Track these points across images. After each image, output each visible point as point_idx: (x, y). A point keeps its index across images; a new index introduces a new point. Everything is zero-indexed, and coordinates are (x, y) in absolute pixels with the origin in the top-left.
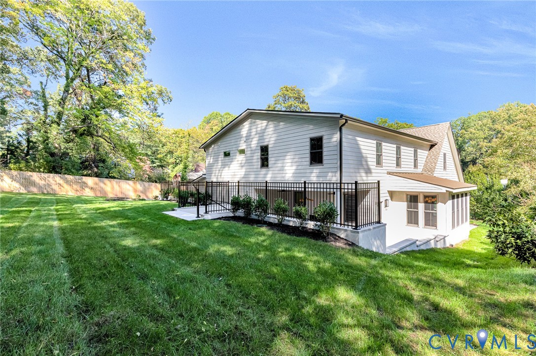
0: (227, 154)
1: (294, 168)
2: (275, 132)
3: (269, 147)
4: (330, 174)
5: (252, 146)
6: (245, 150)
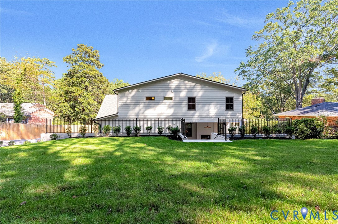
1: (216, 111)
2: (202, 90)
3: (196, 98)
4: (238, 115)
5: (181, 96)
6: (173, 98)
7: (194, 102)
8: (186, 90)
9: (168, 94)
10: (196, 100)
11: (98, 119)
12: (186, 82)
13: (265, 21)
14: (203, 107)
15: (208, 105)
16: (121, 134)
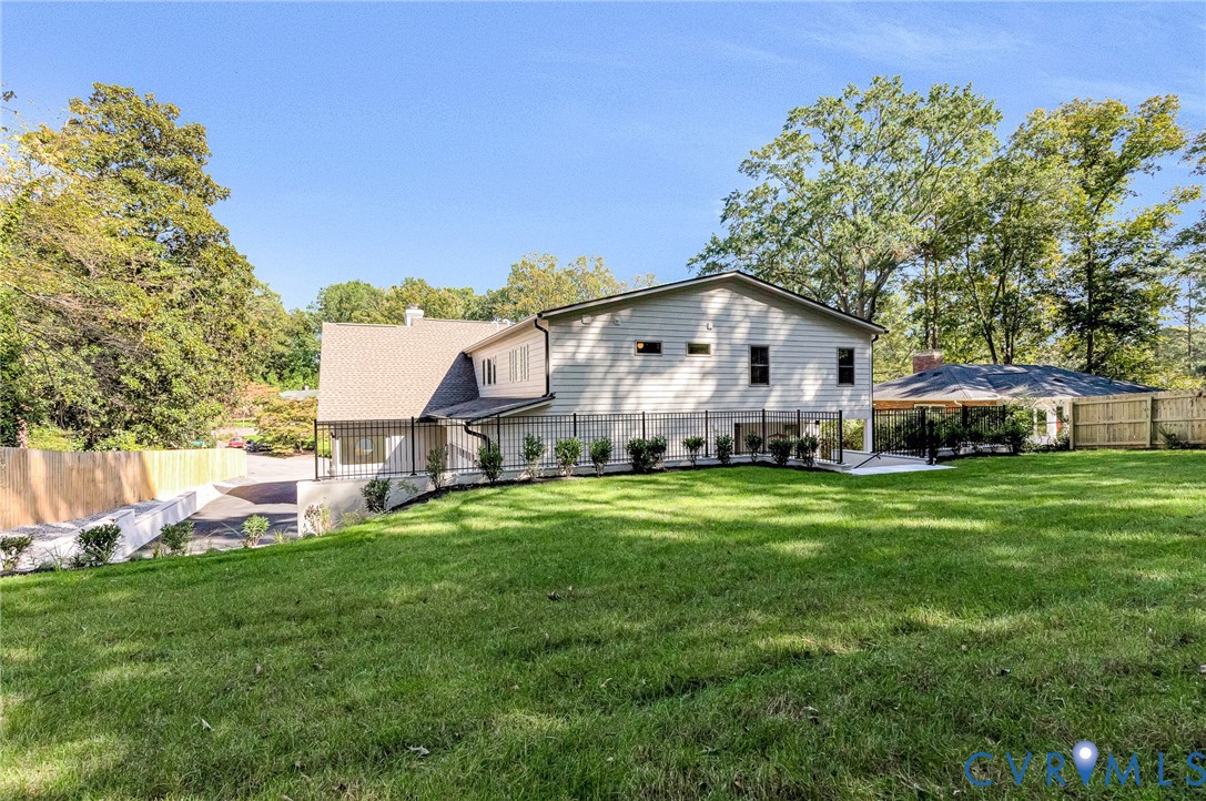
0: (652, 348)
1: (817, 387)
2: (784, 327)
3: (771, 349)
4: (863, 398)
5: (733, 341)
6: (713, 347)
7: (765, 360)
8: (748, 325)
9: (699, 334)
10: (771, 354)
11: (485, 420)
12: (748, 300)
13: (786, 127)
14: (788, 377)
15: (800, 371)
16: (611, 465)
